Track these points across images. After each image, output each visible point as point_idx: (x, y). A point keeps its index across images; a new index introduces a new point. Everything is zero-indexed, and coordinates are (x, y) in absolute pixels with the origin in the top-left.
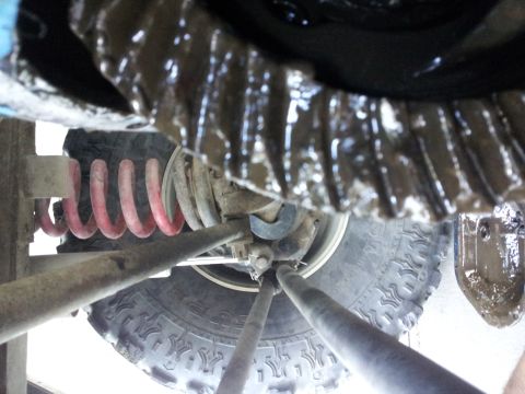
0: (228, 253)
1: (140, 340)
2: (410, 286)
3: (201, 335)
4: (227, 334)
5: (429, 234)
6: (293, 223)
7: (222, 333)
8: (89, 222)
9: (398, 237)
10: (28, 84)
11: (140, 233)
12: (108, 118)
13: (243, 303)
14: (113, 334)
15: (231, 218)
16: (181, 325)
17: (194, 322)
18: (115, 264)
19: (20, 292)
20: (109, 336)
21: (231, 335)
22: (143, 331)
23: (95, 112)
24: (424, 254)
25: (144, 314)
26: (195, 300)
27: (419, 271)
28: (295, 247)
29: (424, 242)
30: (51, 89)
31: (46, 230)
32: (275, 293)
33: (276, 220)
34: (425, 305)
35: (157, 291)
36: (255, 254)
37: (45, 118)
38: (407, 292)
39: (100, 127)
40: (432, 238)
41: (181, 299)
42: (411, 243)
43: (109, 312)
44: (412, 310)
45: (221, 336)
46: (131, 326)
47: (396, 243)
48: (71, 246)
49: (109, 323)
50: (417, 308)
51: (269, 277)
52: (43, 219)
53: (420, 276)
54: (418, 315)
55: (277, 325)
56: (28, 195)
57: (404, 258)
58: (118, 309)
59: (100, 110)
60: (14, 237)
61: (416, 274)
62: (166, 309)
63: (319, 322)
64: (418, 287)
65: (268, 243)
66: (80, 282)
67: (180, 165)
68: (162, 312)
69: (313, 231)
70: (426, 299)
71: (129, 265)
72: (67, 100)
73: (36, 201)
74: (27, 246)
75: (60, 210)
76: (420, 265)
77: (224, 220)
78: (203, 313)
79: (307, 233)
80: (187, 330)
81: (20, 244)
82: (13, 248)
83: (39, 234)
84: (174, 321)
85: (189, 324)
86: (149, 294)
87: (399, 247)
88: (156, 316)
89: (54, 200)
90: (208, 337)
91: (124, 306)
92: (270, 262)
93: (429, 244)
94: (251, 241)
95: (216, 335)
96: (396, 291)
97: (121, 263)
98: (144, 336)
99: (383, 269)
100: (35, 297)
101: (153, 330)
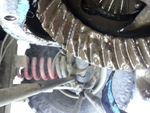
0: (70, 86)
1: (43, 111)
2: (124, 99)
3: (61, 110)
4: (69, 111)
5: (130, 83)
6: (89, 78)
7: (67, 110)
8: (30, 75)
9: (120, 84)
10: (25, 31)
11: (45, 79)
12: (43, 42)
13: (73, 102)
14: (35, 108)
15: (71, 75)
16: (55, 107)
17: (59, 106)
18: (39, 85)
19: (13, 90)
20: (34, 109)
21: (70, 111)
22: (44, 108)
23: (40, 39)
24: (128, 89)
25: (44, 103)
26: (60, 100)
27: (127, 94)
28: (90, 85)
29: (128, 86)
30: (30, 32)
31: (18, 76)
32: (83, 98)
33: (84, 77)
34: (129, 105)
35: (49, 96)
36: (78, 86)
37: (27, 40)
38: (123, 100)
39: (40, 44)
40: (131, 84)
41: (55, 99)
42: (124, 86)
43: (34, 102)
44: (125, 106)
45: (67, 111)
46: (40, 106)
47: (120, 86)
48: (25, 81)
49: (34, 105)
50: (126, 106)
51: (82, 94)
52: (18, 73)
53: (127, 96)
54: (126, 108)
55: (84, 109)
56: (14, 66)
57: (122, 90)
58: (37, 101)
59: (41, 39)
60: (10, 77)
61: (126, 95)
62: (51, 102)
63: (97, 105)
64: (126, 99)
65: (82, 83)
66: (29, 89)
67: (58, 60)
68: (50, 103)
69: (95, 81)
70: (129, 103)
71: (43, 86)
72: (34, 36)
73: (17, 68)
74: (13, 81)
75: (23, 71)
76: (127, 93)
77: (69, 76)
78: (62, 104)
79: (93, 81)
80: (57, 109)
81: (11, 80)
82: (9, 81)
83: (16, 77)
84: (53, 106)
85: (58, 107)
86: (46, 97)
87: (121, 87)
88: (48, 104)
89: (21, 68)
90: (63, 111)
91: (38, 100)
92: (82, 89)
93: (129, 86)
94: (77, 82)
95: (65, 111)
96: (120, 100)
97: (40, 85)
98: (44, 110)
99: (116, 93)
100: (17, 92)
101: (47, 108)
